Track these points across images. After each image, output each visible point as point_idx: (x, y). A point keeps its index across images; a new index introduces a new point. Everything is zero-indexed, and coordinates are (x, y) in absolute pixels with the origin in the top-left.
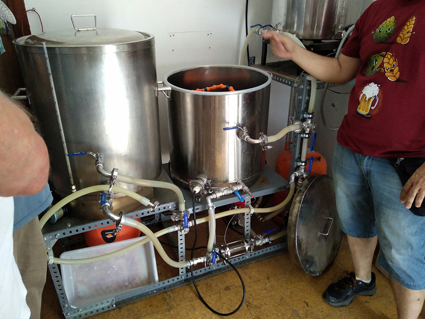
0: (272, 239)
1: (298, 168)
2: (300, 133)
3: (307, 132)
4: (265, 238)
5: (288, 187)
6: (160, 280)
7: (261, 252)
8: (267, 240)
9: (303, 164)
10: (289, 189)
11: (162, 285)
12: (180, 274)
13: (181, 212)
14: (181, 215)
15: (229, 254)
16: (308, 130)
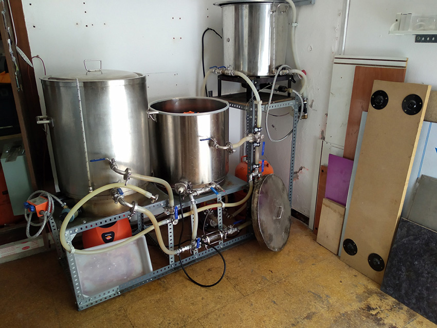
0: (240, 228)
1: (254, 170)
2: (253, 143)
3: (258, 142)
4: (234, 227)
5: (247, 186)
6: (154, 270)
8: (236, 230)
9: (257, 166)
10: (249, 188)
11: (156, 274)
12: (170, 263)
13: (171, 207)
14: (171, 210)
15: (209, 241)
16: (259, 140)
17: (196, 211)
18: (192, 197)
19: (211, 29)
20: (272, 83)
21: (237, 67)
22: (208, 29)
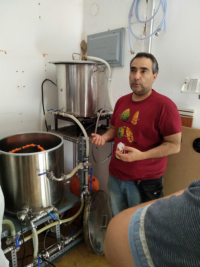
0: (74, 237)
1: (84, 189)
2: (84, 169)
3: (87, 168)
4: (70, 238)
5: (80, 201)
7: (68, 247)
8: (71, 239)
9: (87, 186)
10: (81, 203)
13: (13, 237)
14: (13, 239)
15: (49, 256)
16: (87, 166)
17: (36, 233)
18: (32, 224)
19: (49, 80)
20: (96, 122)
21: (69, 110)
22: (46, 80)
